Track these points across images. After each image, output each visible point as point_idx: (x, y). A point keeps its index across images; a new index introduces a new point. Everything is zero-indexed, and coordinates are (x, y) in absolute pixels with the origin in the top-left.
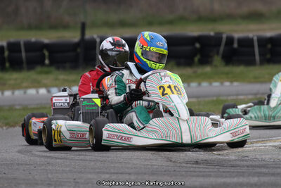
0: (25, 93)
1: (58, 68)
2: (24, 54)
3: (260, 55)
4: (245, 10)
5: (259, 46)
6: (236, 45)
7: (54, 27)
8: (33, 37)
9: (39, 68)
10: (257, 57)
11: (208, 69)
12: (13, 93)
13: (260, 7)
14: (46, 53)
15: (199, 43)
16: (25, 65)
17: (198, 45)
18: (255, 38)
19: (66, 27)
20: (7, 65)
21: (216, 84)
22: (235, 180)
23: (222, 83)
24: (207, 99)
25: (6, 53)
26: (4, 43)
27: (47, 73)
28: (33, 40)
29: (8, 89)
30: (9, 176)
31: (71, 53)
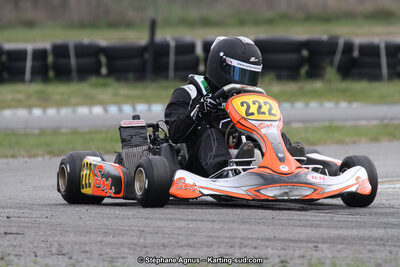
0: (74, 112)
1: (119, 79)
2: (73, 61)
3: (389, 66)
4: (369, 7)
5: (388, 55)
6: (356, 54)
7: (113, 25)
8: (87, 38)
9: (93, 79)
10: (385, 70)
11: (318, 85)
12: (58, 112)
14: (103, 59)
15: (308, 49)
16: (74, 74)
17: (305, 53)
18: (382, 46)
19: (129, 25)
20: (51, 74)
21: (329, 105)
22: (354, 232)
23: (337, 104)
24: (316, 125)
25: (50, 59)
26: (47, 45)
27: (104, 85)
28: (86, 41)
29: (52, 106)
30: (53, 221)
31: (136, 61)
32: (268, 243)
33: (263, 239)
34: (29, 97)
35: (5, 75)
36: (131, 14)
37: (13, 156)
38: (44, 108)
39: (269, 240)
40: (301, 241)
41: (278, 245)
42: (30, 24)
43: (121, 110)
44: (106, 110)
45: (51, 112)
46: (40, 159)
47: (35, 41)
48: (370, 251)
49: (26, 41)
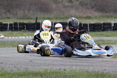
0: (18, 38)
1: (29, 31)
2: (18, 26)
3: (89, 29)
4: (85, 15)
5: (89, 26)
6: (82, 26)
7: (28, 19)
8: (21, 21)
9: (23, 31)
12: (15, 38)
13: (90, 15)
14: (25, 26)
16: (19, 29)
18: (88, 24)
19: (31, 19)
20: (13, 29)
25: (13, 26)
26: (13, 23)
27: (25, 32)
28: (21, 22)
31: (33, 26)
32: (61, 66)
33: (60, 65)
34: (8, 34)
35: (3, 29)
36: (32, 16)
37: (4, 47)
38: (12, 37)
39: (62, 65)
40: (68, 65)
41: (64, 66)
42: (9, 18)
43: (29, 38)
44: (26, 37)
45: (13, 38)
46: (11, 48)
47: (10, 22)
48: (84, 67)
49: (8, 22)
